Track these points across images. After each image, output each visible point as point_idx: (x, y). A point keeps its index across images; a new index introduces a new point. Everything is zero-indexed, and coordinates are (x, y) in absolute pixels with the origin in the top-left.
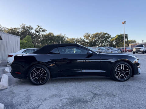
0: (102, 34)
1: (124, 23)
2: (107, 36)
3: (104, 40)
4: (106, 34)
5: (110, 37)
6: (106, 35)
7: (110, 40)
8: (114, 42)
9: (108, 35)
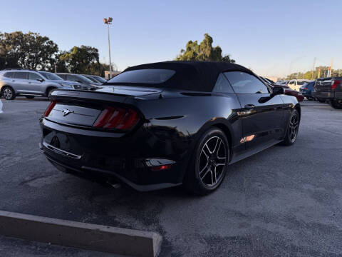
0: (33, 38)
1: (108, 21)
2: (48, 47)
3: (40, 56)
4: (46, 39)
5: (55, 49)
6: (45, 44)
7: (57, 57)
8: (67, 64)
9: (51, 42)
